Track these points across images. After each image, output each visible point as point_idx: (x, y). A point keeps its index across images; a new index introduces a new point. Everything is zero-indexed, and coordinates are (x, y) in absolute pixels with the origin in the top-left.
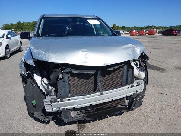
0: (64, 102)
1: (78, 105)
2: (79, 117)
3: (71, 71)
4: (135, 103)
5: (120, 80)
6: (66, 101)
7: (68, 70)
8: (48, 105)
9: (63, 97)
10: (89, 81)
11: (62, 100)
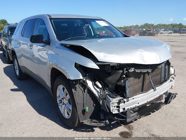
0: (129, 102)
1: (138, 103)
2: (134, 116)
3: (135, 71)
4: (172, 96)
5: (159, 76)
6: (131, 100)
7: (132, 70)
8: (115, 107)
9: (129, 97)
10: (140, 80)
11: (128, 100)
